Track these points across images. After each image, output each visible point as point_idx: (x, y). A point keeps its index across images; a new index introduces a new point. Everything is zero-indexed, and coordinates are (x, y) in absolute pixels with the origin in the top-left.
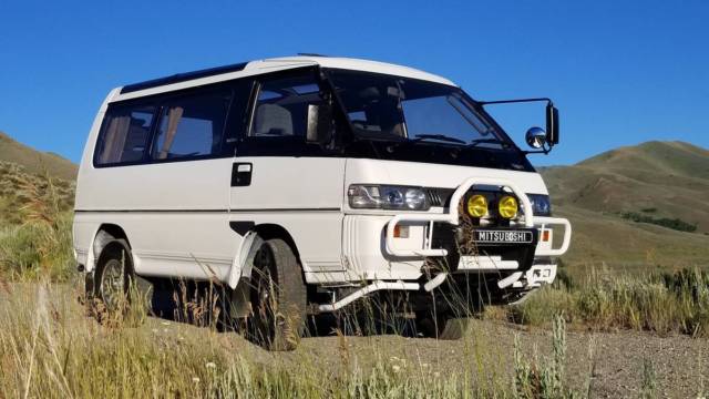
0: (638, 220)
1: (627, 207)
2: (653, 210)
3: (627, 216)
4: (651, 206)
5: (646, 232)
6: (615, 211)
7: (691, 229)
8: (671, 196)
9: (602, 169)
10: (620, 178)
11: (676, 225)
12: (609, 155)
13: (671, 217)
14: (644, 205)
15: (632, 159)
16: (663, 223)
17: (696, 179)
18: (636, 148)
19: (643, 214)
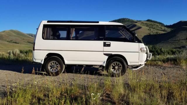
0: (9, 42)
1: (8, 40)
2: (12, 41)
3: (8, 41)
4: (11, 40)
5: (11, 44)
6: (6, 40)
7: (18, 43)
8: (15, 38)
9: (3, 34)
10: (6, 35)
11: (16, 43)
12: (4, 31)
13: (15, 42)
14: (10, 40)
15: (8, 32)
16: (14, 42)
17: (19, 36)
18: (9, 31)
19: (10, 41)
